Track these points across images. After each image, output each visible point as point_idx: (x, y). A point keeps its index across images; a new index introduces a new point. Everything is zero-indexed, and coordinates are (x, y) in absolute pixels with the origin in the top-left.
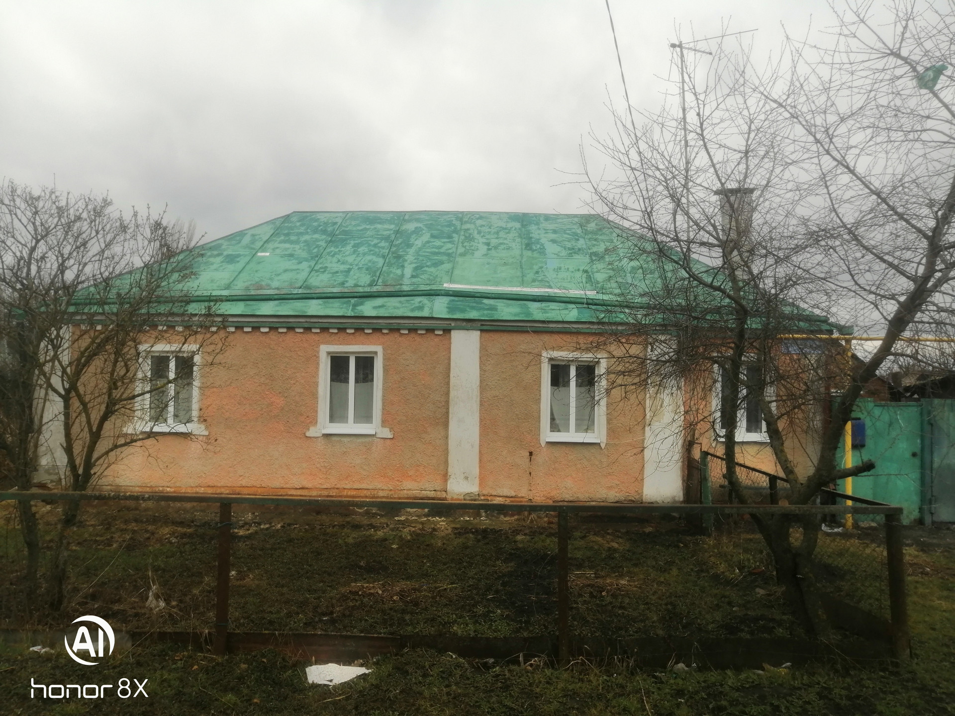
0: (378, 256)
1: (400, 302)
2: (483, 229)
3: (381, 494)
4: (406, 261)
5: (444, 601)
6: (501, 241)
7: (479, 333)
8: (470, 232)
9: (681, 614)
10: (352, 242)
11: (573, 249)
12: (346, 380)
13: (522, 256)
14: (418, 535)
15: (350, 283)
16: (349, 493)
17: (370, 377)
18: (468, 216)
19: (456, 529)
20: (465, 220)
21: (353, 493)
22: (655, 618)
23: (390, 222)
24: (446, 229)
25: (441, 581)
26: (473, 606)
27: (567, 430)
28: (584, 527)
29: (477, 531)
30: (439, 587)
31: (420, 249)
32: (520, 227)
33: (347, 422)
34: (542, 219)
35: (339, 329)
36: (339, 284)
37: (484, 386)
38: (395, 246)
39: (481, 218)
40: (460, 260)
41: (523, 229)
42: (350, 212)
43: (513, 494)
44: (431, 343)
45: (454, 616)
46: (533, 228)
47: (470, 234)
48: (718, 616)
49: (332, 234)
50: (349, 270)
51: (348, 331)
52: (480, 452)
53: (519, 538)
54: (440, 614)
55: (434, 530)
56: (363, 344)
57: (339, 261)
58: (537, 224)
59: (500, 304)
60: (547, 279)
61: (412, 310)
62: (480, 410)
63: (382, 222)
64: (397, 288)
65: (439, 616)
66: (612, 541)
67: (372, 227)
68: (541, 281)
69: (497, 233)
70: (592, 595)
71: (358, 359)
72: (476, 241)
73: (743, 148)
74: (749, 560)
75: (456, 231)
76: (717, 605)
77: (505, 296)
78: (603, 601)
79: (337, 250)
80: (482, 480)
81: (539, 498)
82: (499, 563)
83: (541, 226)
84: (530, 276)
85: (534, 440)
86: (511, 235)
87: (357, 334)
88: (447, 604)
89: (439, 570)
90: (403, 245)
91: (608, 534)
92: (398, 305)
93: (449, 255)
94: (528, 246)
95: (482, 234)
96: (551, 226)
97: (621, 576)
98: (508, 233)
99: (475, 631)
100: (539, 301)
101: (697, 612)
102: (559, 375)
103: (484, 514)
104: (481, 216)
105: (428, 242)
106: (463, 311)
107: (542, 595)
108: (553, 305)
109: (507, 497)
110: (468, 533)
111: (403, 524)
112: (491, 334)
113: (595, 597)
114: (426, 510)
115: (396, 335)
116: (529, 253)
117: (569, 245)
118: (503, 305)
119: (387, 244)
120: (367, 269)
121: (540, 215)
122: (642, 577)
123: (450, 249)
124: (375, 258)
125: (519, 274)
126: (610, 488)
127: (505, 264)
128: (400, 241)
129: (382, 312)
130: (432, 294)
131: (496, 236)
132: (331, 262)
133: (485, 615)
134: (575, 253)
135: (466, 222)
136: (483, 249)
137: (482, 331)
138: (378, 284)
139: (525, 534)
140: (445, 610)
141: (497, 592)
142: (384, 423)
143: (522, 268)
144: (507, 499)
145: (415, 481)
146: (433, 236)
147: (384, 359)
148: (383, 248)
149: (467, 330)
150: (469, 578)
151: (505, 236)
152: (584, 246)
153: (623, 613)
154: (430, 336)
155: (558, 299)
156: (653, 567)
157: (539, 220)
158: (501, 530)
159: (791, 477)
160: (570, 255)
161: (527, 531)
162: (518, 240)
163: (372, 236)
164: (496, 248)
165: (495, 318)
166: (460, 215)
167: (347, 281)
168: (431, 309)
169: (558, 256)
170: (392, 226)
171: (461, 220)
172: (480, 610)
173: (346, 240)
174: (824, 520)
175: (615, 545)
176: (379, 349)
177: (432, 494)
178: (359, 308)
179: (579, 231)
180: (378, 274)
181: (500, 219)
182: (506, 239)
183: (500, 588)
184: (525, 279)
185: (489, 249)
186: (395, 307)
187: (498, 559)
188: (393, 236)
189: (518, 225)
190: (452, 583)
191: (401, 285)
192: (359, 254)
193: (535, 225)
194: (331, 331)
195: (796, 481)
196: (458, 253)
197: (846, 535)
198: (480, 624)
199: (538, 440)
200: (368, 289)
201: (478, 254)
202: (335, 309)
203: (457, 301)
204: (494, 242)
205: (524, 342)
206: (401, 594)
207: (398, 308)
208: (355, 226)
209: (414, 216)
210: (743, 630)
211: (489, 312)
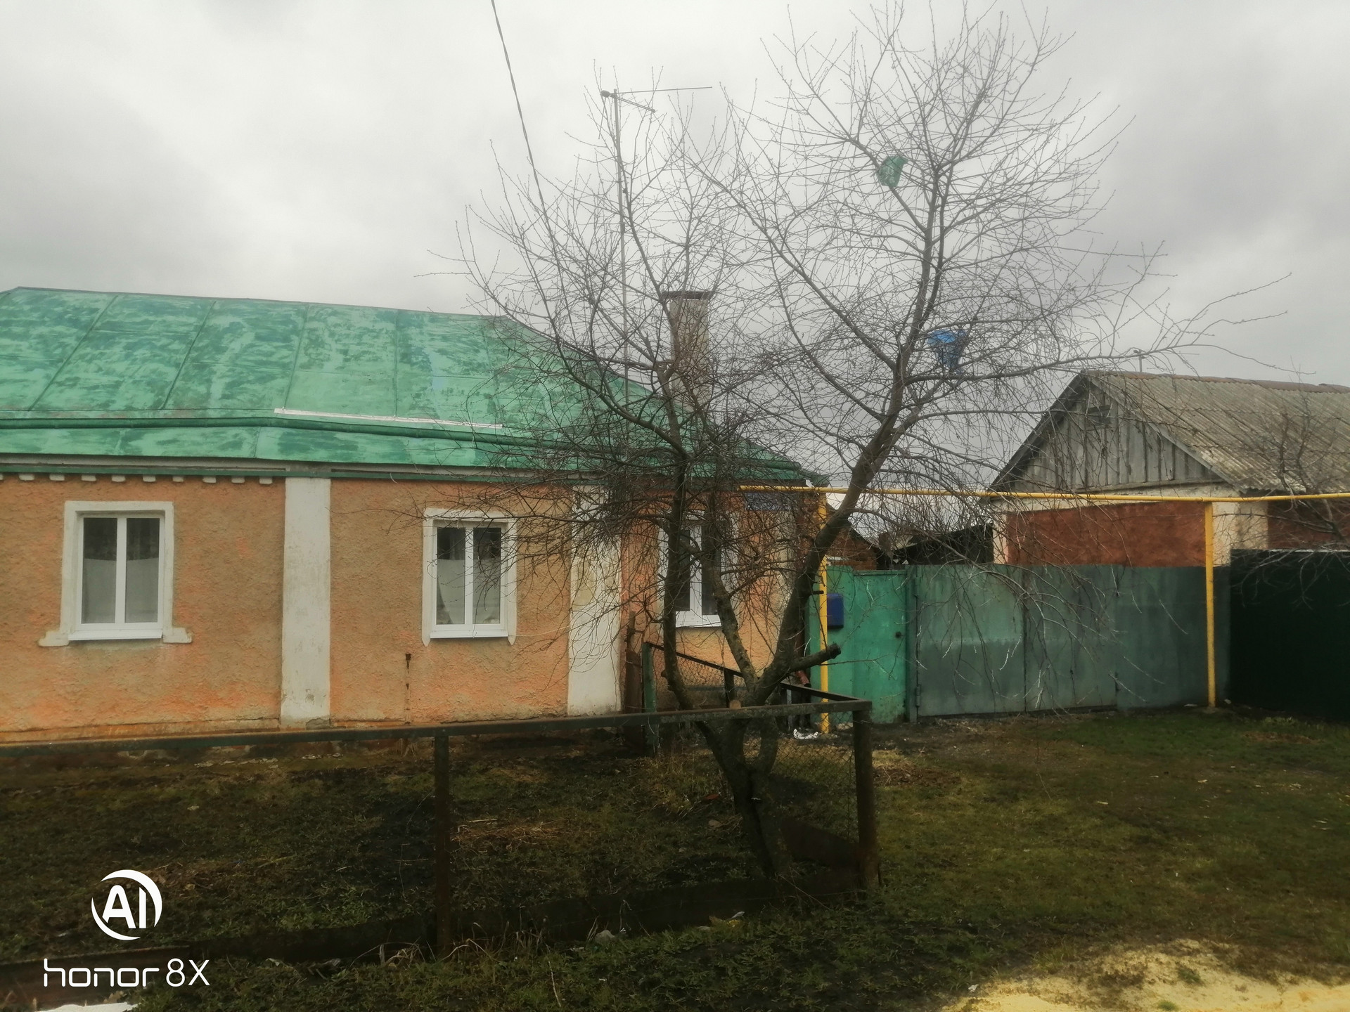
0: (168, 363)
1: (203, 435)
2: (338, 330)
3: (172, 729)
4: (215, 373)
5: (268, 882)
6: (365, 348)
7: (328, 482)
8: (317, 333)
9: (612, 864)
10: (124, 341)
11: (471, 364)
12: (112, 556)
13: (396, 371)
14: (232, 787)
15: (119, 404)
16: (117, 732)
17: (152, 550)
18: (316, 310)
19: (294, 773)
20: (309, 315)
21: (123, 731)
22: (577, 874)
23: (190, 313)
24: (280, 328)
25: (265, 853)
26: (315, 885)
27: (461, 620)
28: (485, 757)
29: (327, 774)
30: (262, 863)
31: (237, 356)
32: (394, 329)
33: (113, 621)
34: (426, 320)
35: (98, 476)
36: (100, 406)
37: (336, 561)
38: (197, 350)
39: (335, 313)
40: (301, 374)
41: (399, 333)
42: (121, 293)
43: (382, 716)
44: (252, 497)
45: (283, 903)
46: (413, 331)
47: (318, 337)
48: (658, 861)
49: (89, 327)
50: (117, 385)
51: (115, 479)
52: (332, 658)
53: (391, 779)
54: (260, 903)
55: (259, 777)
56: (140, 499)
57: (100, 369)
58: (420, 326)
59: (361, 440)
60: (432, 406)
61: (223, 448)
62: (332, 596)
63: (175, 311)
64: (199, 414)
65: (259, 907)
66: (524, 773)
67: (160, 319)
68: (423, 408)
69: (360, 336)
70: (492, 852)
71: (132, 524)
72: (326, 346)
73: (684, 241)
74: (702, 784)
75: (295, 331)
76: (659, 847)
77: (367, 428)
78: (506, 857)
79: (97, 352)
80: (335, 698)
81: (420, 720)
82: (358, 818)
83: (425, 329)
84: (407, 401)
85: (413, 638)
86: (380, 342)
87: (131, 484)
88: (273, 887)
89: (264, 837)
90: (210, 349)
91: (519, 763)
92: (199, 439)
93: (284, 366)
94: (406, 357)
95: (336, 338)
96: (440, 331)
97: (533, 822)
98: (377, 337)
99: (314, 922)
100: (420, 437)
101: (632, 859)
102: (449, 542)
103: (338, 748)
104: (335, 310)
105: (252, 346)
106: (304, 449)
107: (420, 858)
108: (440, 444)
109: (374, 721)
110: (312, 777)
111: (207, 773)
112: (347, 484)
113: (496, 853)
114: (247, 748)
115: (196, 486)
116: (407, 368)
117: (464, 358)
118: (364, 441)
119: (184, 346)
120: (149, 384)
121: (424, 313)
122: (562, 819)
123: (286, 357)
124: (162, 368)
125: (391, 396)
126: (522, 699)
127: (370, 382)
128: (206, 342)
129: (172, 451)
130: (254, 424)
131: (357, 341)
132: (86, 371)
133: (333, 898)
134: (473, 370)
135: (312, 319)
136: (338, 359)
137: (333, 479)
138: (167, 406)
139: (400, 773)
140: (270, 896)
141: (352, 860)
142: (177, 620)
143: (395, 388)
144: (374, 724)
145: (229, 705)
146: (258, 337)
147: (175, 522)
148: (176, 352)
149: (311, 477)
150: (311, 844)
151: (371, 342)
152: (486, 361)
153: (533, 872)
154: (253, 487)
155: (446, 434)
156: (579, 804)
157: (422, 320)
158: (363, 770)
159: (746, 670)
160: (466, 372)
161: (403, 769)
162: (392, 348)
163: (158, 334)
164: (357, 358)
165: (354, 460)
166: (303, 308)
167: (113, 402)
168: (254, 446)
169: (449, 372)
170: (193, 320)
171: (304, 315)
172: (324, 890)
173: (113, 337)
174: (796, 725)
175: (528, 779)
176: (167, 507)
177: (256, 724)
178: (134, 443)
179: (480, 340)
180: (167, 391)
181: (364, 316)
182: (372, 346)
183: (357, 854)
184: (399, 404)
185: (346, 360)
186: (193, 443)
187: (357, 812)
188: (194, 334)
189: (391, 327)
190: (283, 855)
191: (205, 409)
192: (135, 360)
193: (416, 327)
194: (85, 478)
195: (752, 675)
196: (298, 364)
197: (819, 742)
198: (323, 911)
199: (419, 636)
200: (149, 415)
201: (329, 366)
202: (91, 444)
203: (298, 435)
204: (354, 349)
205: (397, 496)
206: (199, 880)
207: (198, 444)
208: (130, 315)
209: (229, 306)
210: (688, 877)
211: (345, 451)
